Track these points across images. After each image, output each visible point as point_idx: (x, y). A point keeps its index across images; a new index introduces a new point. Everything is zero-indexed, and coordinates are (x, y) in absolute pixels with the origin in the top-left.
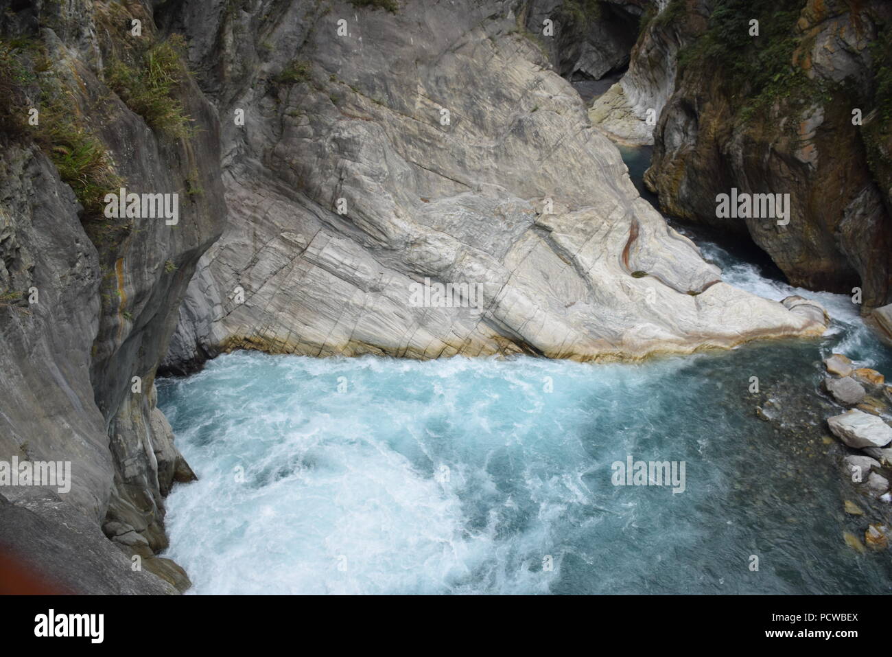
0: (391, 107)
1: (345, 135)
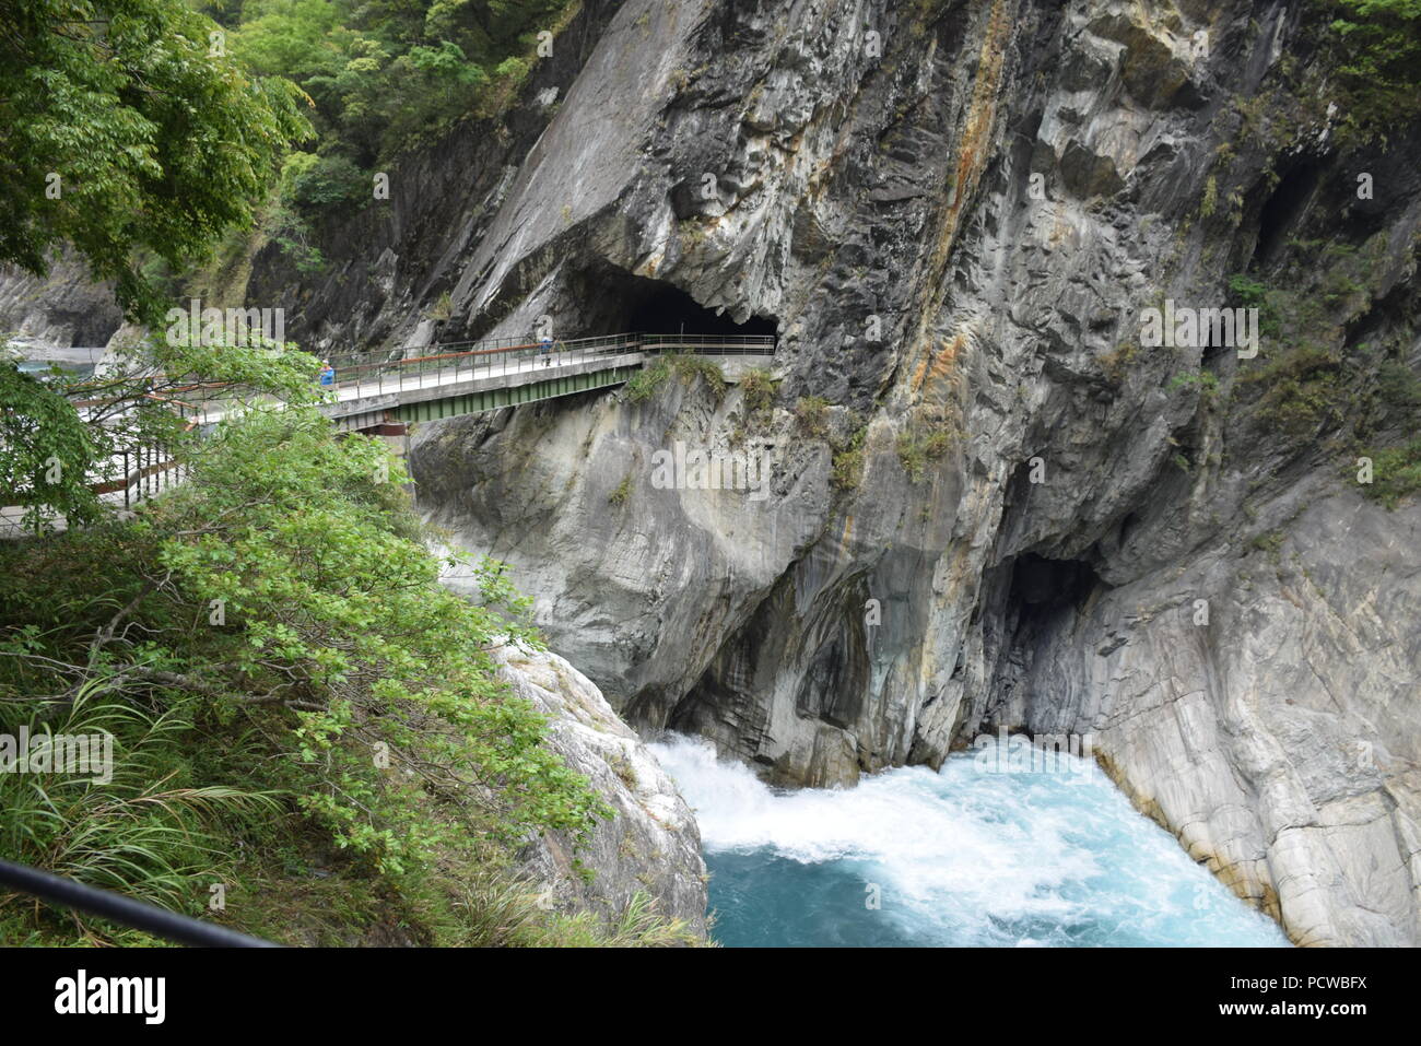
0: (1330, 603)
1: (1264, 609)
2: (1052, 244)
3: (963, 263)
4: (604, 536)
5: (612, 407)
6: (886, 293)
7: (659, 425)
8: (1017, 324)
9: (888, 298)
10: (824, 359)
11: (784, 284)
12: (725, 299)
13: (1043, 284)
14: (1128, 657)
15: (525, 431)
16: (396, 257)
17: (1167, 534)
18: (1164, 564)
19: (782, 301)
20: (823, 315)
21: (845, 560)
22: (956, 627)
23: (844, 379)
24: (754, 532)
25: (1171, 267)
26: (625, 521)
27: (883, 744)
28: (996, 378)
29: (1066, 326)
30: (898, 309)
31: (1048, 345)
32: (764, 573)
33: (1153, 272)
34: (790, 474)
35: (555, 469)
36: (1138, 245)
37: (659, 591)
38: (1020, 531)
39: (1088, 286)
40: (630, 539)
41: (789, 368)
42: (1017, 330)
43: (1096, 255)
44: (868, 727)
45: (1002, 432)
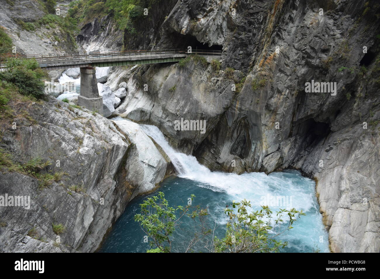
1: (364, 143)
2: (311, 25)
3: (279, 31)
4: (167, 99)
5: (175, 67)
6: (252, 39)
7: (187, 73)
8: (296, 49)
9: (252, 41)
10: (234, 57)
11: (225, 36)
12: (204, 40)
13: (306, 37)
14: (332, 153)
15: (151, 72)
16: (154, 30)
17: (346, 117)
18: (345, 127)
19: (224, 41)
20: (234, 45)
21: (237, 112)
22: (275, 136)
23: (240, 63)
24: (212, 102)
25: (352, 33)
26: (172, 96)
27: (252, 165)
28: (287, 65)
29: (312, 50)
30: (255, 44)
31: (306, 56)
32: (213, 113)
33: (345, 34)
34: (222, 88)
35: (157, 82)
36: (340, 26)
37: (178, 114)
38: (303, 112)
39: (320, 38)
40: (173, 100)
41: (224, 59)
42: (296, 51)
43: (324, 28)
44: (249, 159)
45: (287, 81)
